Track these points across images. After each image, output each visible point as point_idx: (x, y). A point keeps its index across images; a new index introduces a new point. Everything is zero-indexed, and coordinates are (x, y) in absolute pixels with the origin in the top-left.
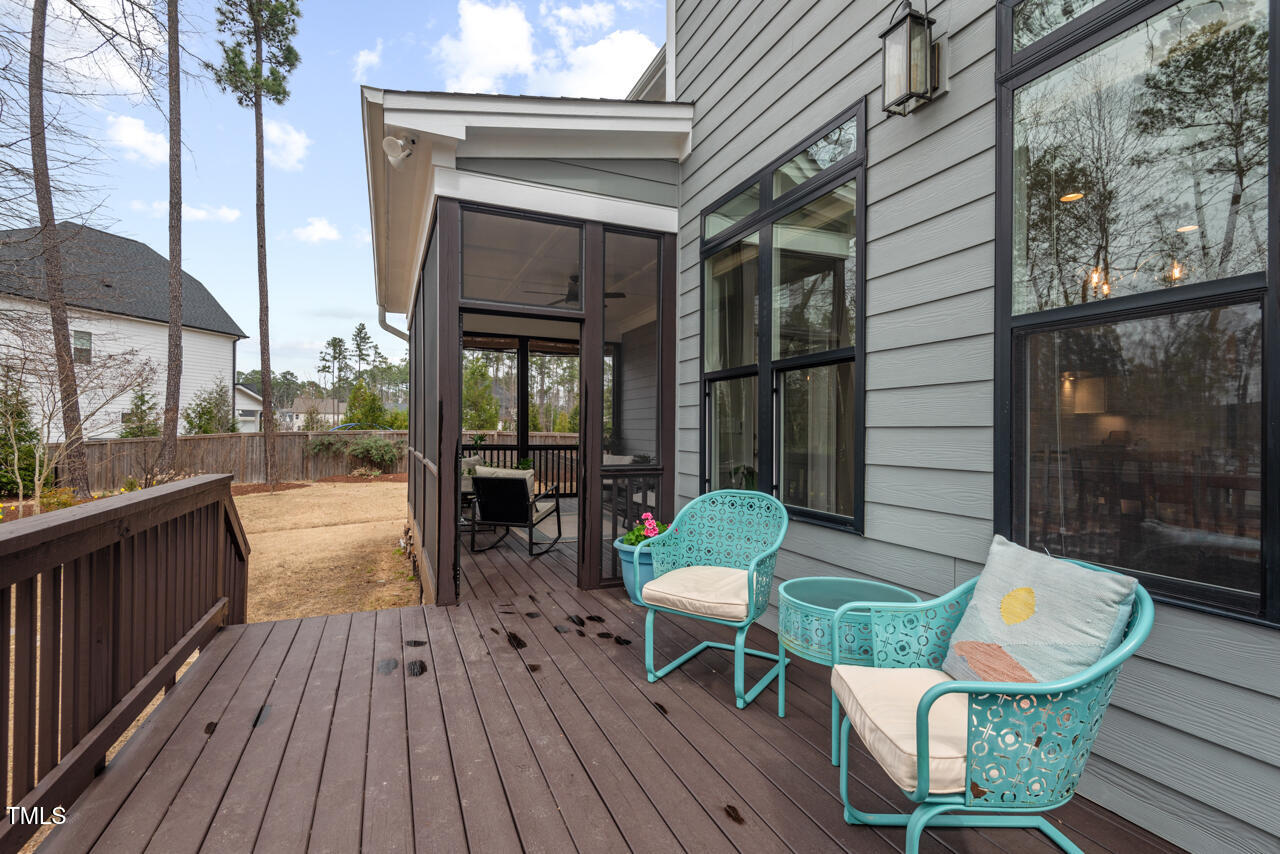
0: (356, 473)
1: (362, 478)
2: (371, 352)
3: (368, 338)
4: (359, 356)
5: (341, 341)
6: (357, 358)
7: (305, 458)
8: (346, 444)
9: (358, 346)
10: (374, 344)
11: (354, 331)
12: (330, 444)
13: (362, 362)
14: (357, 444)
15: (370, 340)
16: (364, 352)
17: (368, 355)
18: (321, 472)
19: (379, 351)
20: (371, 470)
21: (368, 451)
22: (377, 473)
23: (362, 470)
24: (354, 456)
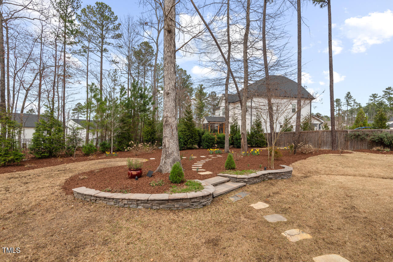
0: (375, 149)
1: (378, 152)
2: (353, 102)
3: (351, 97)
4: (347, 104)
5: (339, 100)
6: (346, 105)
7: (346, 141)
8: (367, 135)
9: (347, 101)
10: (354, 99)
11: (345, 95)
12: (359, 135)
13: (348, 106)
14: (374, 136)
15: (353, 98)
16: (349, 102)
17: (351, 103)
18: (354, 147)
19: (355, 101)
20: (384, 148)
21: (381, 139)
22: (388, 150)
23: (379, 148)
24: (373, 141)
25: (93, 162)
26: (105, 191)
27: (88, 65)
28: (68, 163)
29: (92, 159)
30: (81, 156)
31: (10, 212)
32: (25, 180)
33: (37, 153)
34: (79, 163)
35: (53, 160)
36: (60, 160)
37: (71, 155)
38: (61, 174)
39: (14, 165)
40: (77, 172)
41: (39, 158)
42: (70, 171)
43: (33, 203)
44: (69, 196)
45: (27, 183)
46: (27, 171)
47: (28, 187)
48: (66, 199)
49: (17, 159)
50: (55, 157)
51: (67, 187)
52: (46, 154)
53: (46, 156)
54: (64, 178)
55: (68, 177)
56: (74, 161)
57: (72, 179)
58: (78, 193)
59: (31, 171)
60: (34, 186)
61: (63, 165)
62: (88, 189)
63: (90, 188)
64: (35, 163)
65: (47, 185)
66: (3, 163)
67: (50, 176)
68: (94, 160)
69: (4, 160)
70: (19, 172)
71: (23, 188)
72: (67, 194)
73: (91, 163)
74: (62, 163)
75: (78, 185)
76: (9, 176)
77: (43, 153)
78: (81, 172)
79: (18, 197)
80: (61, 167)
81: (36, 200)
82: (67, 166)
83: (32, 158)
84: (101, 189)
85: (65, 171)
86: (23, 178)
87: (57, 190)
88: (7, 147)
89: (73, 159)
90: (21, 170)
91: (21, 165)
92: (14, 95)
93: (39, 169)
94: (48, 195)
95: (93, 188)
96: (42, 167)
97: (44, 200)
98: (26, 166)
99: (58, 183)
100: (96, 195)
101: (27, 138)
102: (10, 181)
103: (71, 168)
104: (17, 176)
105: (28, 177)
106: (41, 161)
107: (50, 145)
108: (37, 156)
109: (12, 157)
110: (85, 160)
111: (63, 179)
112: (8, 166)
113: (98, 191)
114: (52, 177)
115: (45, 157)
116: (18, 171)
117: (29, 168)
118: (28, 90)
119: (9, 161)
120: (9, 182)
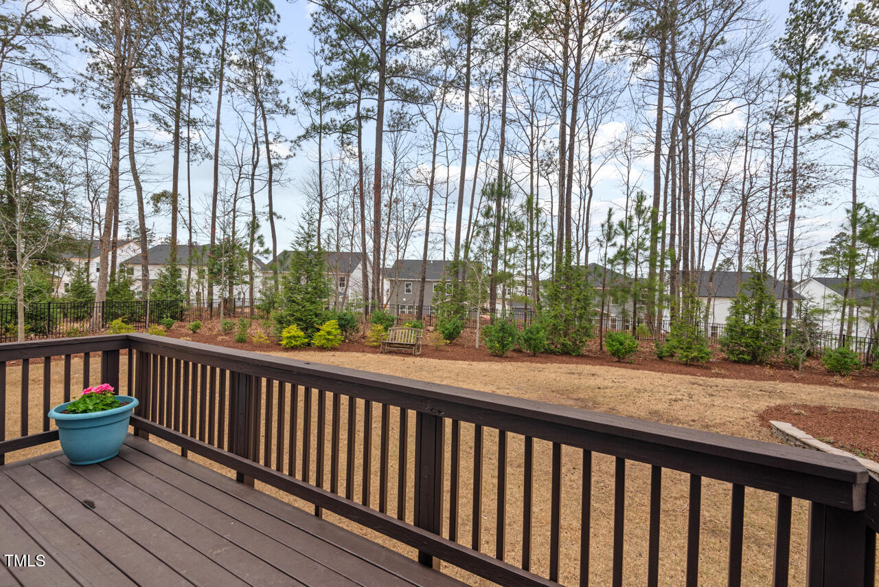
25: (841, 391)
26: (822, 441)
27: (857, 146)
28: (783, 381)
29: (841, 385)
30: (820, 374)
31: (693, 421)
32: (710, 391)
33: (732, 352)
34: (806, 386)
35: (756, 369)
36: (768, 371)
37: (796, 367)
38: (763, 395)
39: (698, 366)
40: (792, 402)
41: (735, 362)
42: (781, 395)
43: (718, 421)
44: (765, 429)
45: (713, 395)
46: (714, 379)
47: (713, 401)
48: (760, 431)
49: (702, 358)
50: (761, 363)
51: (764, 417)
52: (745, 357)
53: (745, 360)
54: (766, 404)
55: (773, 405)
56: (797, 381)
57: (778, 409)
58: (778, 429)
59: (720, 381)
60: (721, 401)
61: (772, 382)
62: (795, 428)
63: (798, 428)
64: (727, 369)
65: (739, 406)
66: (685, 359)
67: (745, 395)
68: (846, 387)
69: (686, 356)
70: (704, 378)
71: (707, 400)
72: (762, 425)
73: (832, 393)
74: (772, 378)
75: (782, 419)
76: (693, 381)
77: (742, 353)
78: (800, 403)
79: (702, 408)
80: (767, 385)
81: (721, 419)
82: (778, 387)
83: (724, 359)
84: (816, 435)
85: (771, 394)
86: (709, 388)
87: (751, 417)
88: (690, 338)
89: (796, 375)
90: (706, 376)
91: (707, 368)
92: (700, 251)
93: (731, 380)
94: (736, 419)
95: (803, 429)
96: (737, 379)
97: (730, 422)
98: (713, 371)
99: (755, 407)
100: (804, 440)
101: (717, 321)
102: (694, 386)
103: (784, 391)
104: (701, 382)
105: (715, 389)
106: (737, 367)
107: (753, 342)
108: (732, 358)
109: (695, 354)
110: (821, 383)
111: (763, 404)
112: (691, 365)
113: (810, 437)
114: (748, 397)
115: (745, 362)
116: (702, 375)
117: (717, 375)
118: (720, 244)
119: (693, 359)
120: (692, 388)
